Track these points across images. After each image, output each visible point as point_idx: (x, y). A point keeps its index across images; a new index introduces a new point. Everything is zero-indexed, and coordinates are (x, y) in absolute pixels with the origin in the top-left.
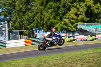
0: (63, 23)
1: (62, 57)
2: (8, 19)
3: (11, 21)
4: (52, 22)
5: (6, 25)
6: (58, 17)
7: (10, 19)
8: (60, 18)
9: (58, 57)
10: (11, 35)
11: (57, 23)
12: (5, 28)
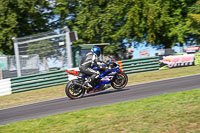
0: (189, 23)
1: (196, 98)
2: (70, 23)
3: (77, 25)
4: (164, 23)
5: (67, 34)
6: (178, 11)
7: (73, 21)
8: (181, 13)
9: (186, 97)
10: (77, 56)
11: (177, 24)
12: (65, 41)
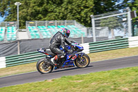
2: (131, 5)
3: (135, 6)
5: (129, 13)
7: (133, 3)
10: (135, 28)
12: (126, 17)
